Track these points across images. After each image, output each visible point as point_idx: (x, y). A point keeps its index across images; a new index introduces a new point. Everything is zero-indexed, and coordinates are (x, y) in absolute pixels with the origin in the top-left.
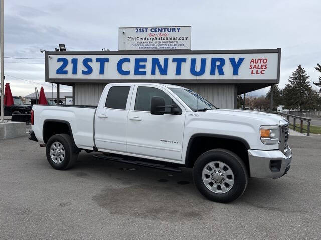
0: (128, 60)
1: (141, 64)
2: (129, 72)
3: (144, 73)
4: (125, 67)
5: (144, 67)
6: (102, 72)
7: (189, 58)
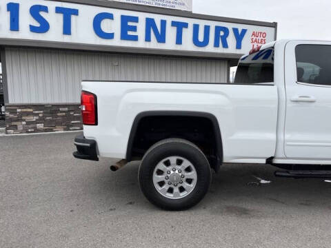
0: (110, 17)
1: (130, 24)
2: (113, 34)
3: (135, 38)
4: (106, 26)
5: (134, 29)
6: (67, 30)
7: (191, 22)
